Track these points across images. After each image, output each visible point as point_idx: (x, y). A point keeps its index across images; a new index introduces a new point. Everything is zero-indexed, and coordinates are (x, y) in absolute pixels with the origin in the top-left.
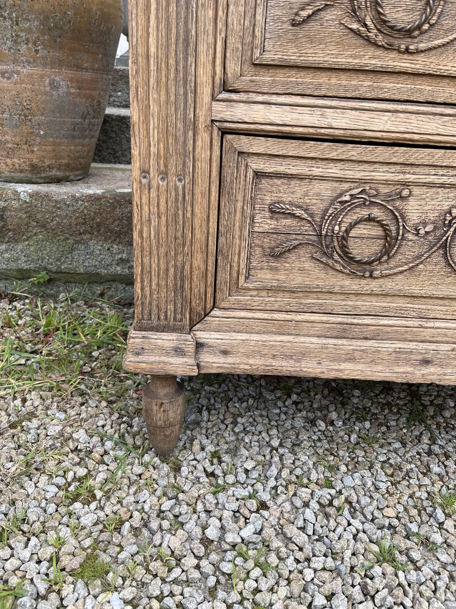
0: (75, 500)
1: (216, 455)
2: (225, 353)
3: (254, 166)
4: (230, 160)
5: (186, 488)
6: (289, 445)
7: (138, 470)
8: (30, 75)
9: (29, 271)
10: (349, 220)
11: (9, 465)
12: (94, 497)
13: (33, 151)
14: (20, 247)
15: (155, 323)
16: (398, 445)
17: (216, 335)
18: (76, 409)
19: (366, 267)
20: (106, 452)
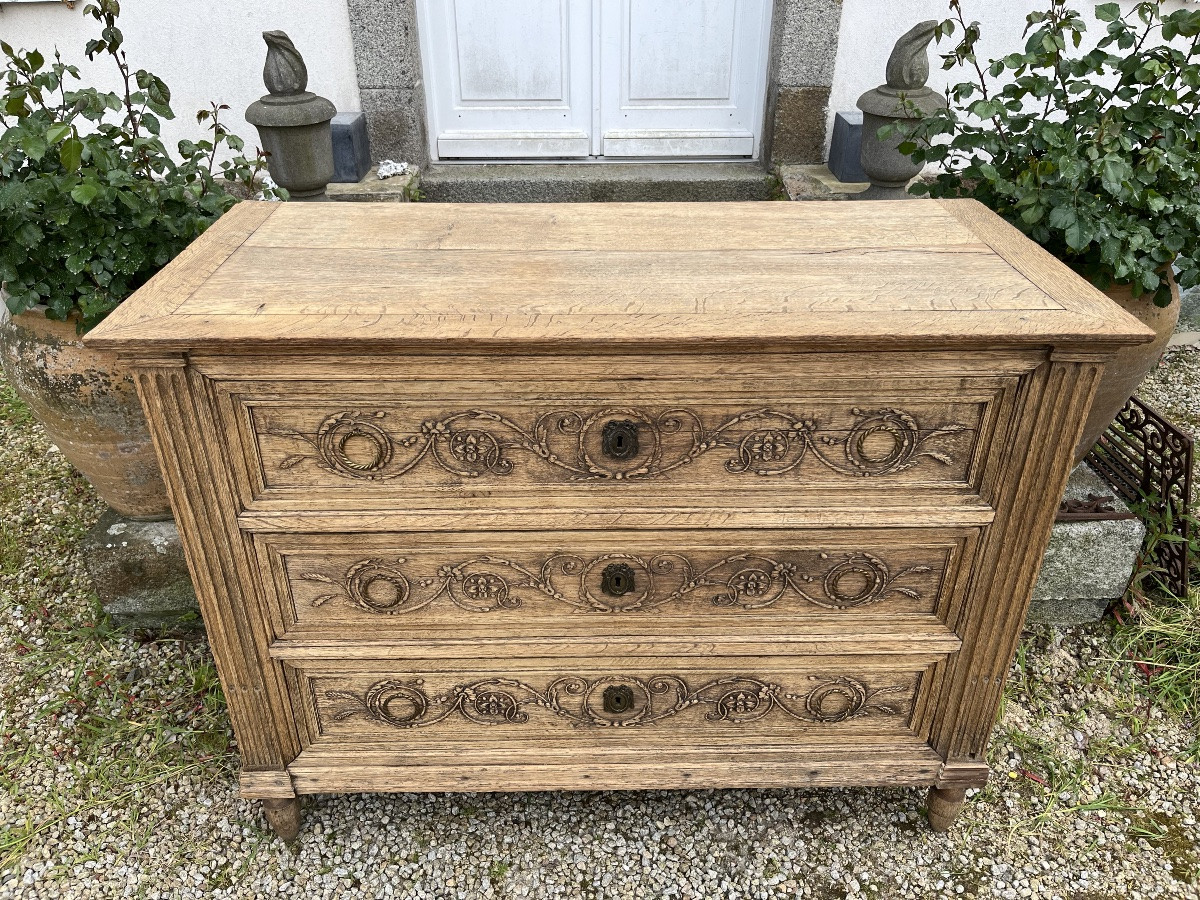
0: (215, 887)
1: (332, 836)
2: (314, 780)
3: (308, 675)
5: (300, 872)
6: (398, 821)
7: (265, 856)
9: (177, 610)
10: (384, 698)
11: (167, 857)
12: (230, 882)
15: (258, 765)
16: (492, 814)
17: (306, 770)
18: (222, 794)
19: (406, 722)
20: (243, 839)
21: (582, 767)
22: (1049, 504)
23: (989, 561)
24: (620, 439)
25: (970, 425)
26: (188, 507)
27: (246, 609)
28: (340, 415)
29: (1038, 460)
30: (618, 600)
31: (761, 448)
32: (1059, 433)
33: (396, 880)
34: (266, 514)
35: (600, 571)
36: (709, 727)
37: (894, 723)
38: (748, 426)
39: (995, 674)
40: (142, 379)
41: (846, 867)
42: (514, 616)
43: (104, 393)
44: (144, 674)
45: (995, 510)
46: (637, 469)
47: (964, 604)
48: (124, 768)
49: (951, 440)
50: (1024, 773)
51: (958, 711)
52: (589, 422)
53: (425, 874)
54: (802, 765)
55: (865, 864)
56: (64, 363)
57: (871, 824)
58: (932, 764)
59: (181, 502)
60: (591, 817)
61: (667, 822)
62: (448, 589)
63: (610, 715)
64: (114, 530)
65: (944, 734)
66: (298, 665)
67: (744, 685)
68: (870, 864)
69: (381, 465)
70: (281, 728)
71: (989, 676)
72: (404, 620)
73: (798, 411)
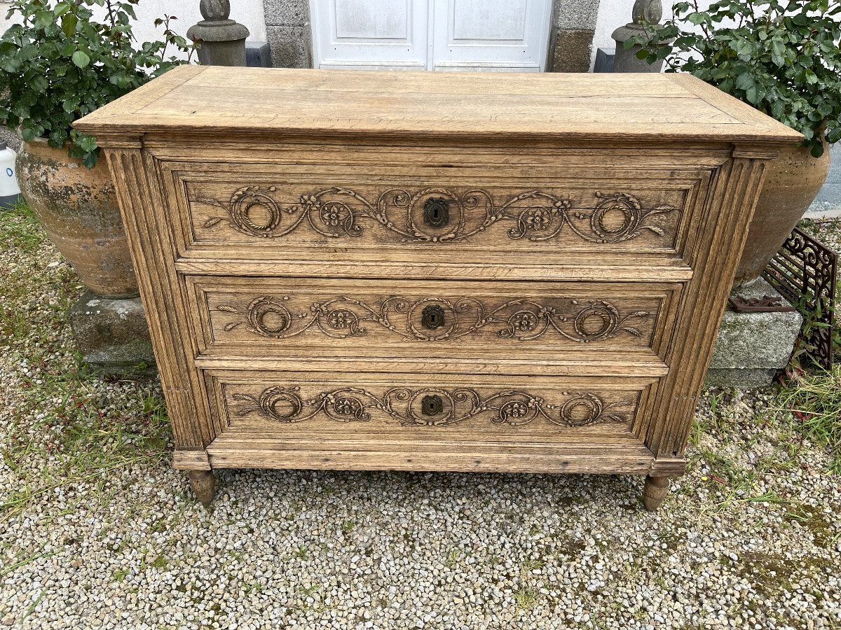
0: (155, 531)
1: (236, 503)
2: (224, 459)
3: (221, 381)
4: (210, 383)
5: (213, 523)
6: (280, 495)
7: (190, 513)
8: (117, 242)
9: (133, 361)
10: (273, 399)
11: (122, 512)
12: (165, 529)
13: (126, 282)
14: (124, 347)
15: (186, 447)
16: (345, 493)
17: (218, 451)
18: (161, 475)
19: (287, 418)
20: (175, 503)
21: (407, 454)
22: (730, 265)
23: (689, 307)
24: (436, 211)
25: (677, 205)
26: (142, 253)
27: (179, 330)
28: (246, 189)
29: (723, 233)
30: (432, 333)
31: (533, 220)
32: (738, 212)
33: (278, 530)
34: (194, 260)
35: (421, 310)
36: (494, 428)
37: (622, 429)
38: (524, 203)
39: (691, 393)
40: (112, 157)
41: (586, 531)
42: (362, 342)
43: (86, 201)
44: (110, 402)
45: (693, 270)
46: (447, 234)
47: (671, 340)
48: (95, 459)
49: (663, 217)
50: (712, 477)
51: (665, 420)
52: (415, 199)
53: (298, 527)
54: (558, 457)
55: (599, 529)
56: (60, 179)
57: (605, 505)
58: (647, 458)
59: (136, 249)
60: (412, 496)
61: (464, 500)
62: (317, 320)
63: (426, 417)
64: (91, 304)
65: (655, 437)
66: (214, 373)
67: (517, 397)
68: (602, 529)
69: (273, 226)
70: (202, 420)
71: (687, 394)
72: (287, 342)
73: (558, 193)
